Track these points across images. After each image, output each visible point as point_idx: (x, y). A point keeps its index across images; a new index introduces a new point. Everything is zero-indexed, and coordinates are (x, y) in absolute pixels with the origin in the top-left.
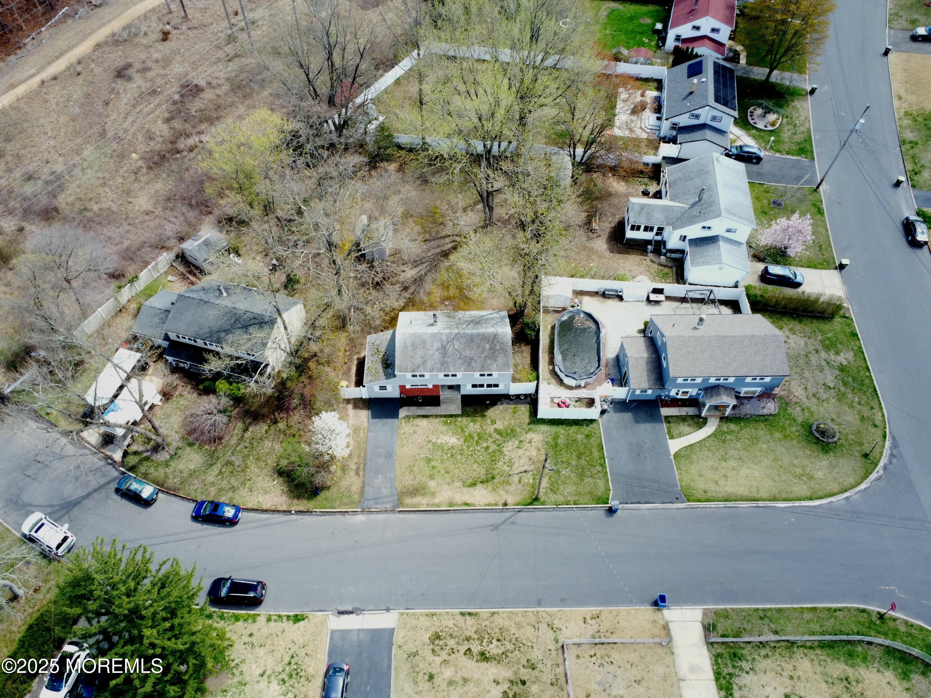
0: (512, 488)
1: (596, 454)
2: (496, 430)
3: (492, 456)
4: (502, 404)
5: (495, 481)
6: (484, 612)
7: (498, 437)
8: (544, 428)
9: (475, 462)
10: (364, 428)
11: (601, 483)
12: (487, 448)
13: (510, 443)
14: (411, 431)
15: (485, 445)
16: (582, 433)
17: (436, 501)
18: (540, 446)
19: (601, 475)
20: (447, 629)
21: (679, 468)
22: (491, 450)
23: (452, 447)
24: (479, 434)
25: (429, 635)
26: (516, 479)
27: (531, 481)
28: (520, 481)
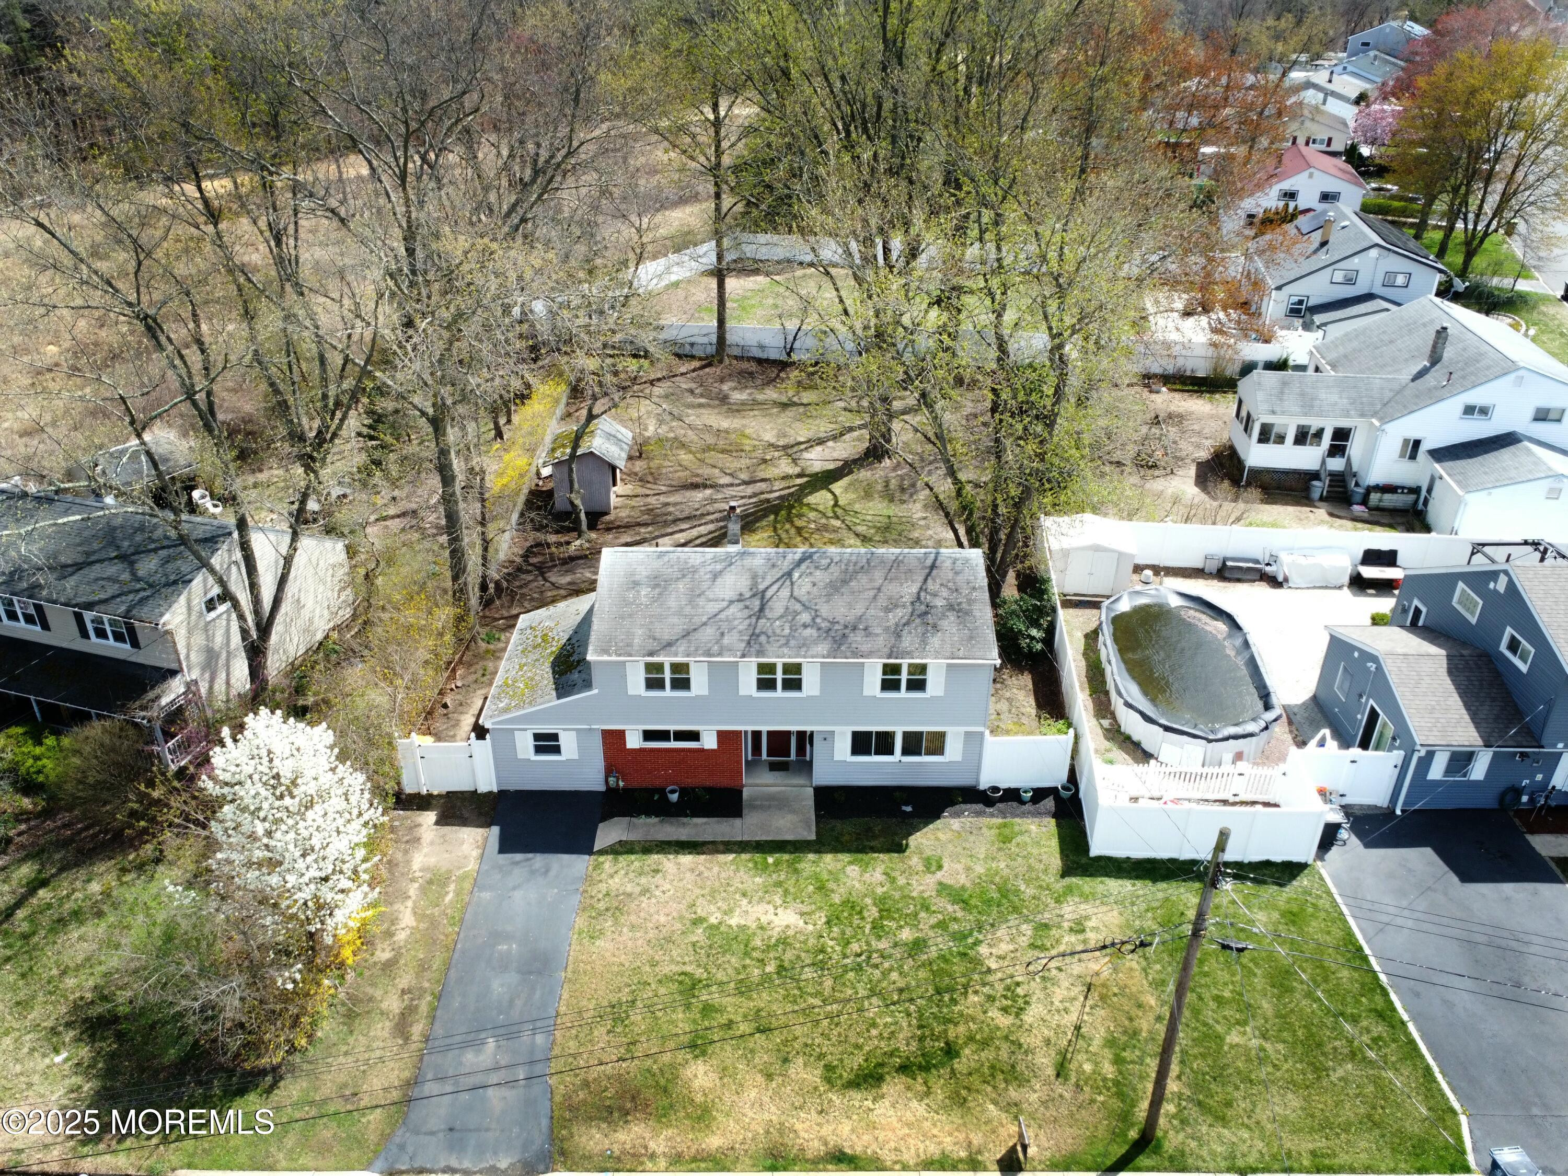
0: (1029, 1095)
1: (1345, 976)
2: (943, 888)
3: (939, 974)
4: (958, 815)
5: (960, 1065)
7: (954, 909)
9: (873, 993)
10: (464, 879)
11: (1404, 1084)
12: (918, 945)
13: (1003, 933)
14: (634, 889)
15: (906, 935)
16: (1269, 906)
19: (1393, 1051)
22: (933, 952)
23: (784, 942)
26: (1045, 1061)
27: (1109, 1070)
28: (1061, 1071)
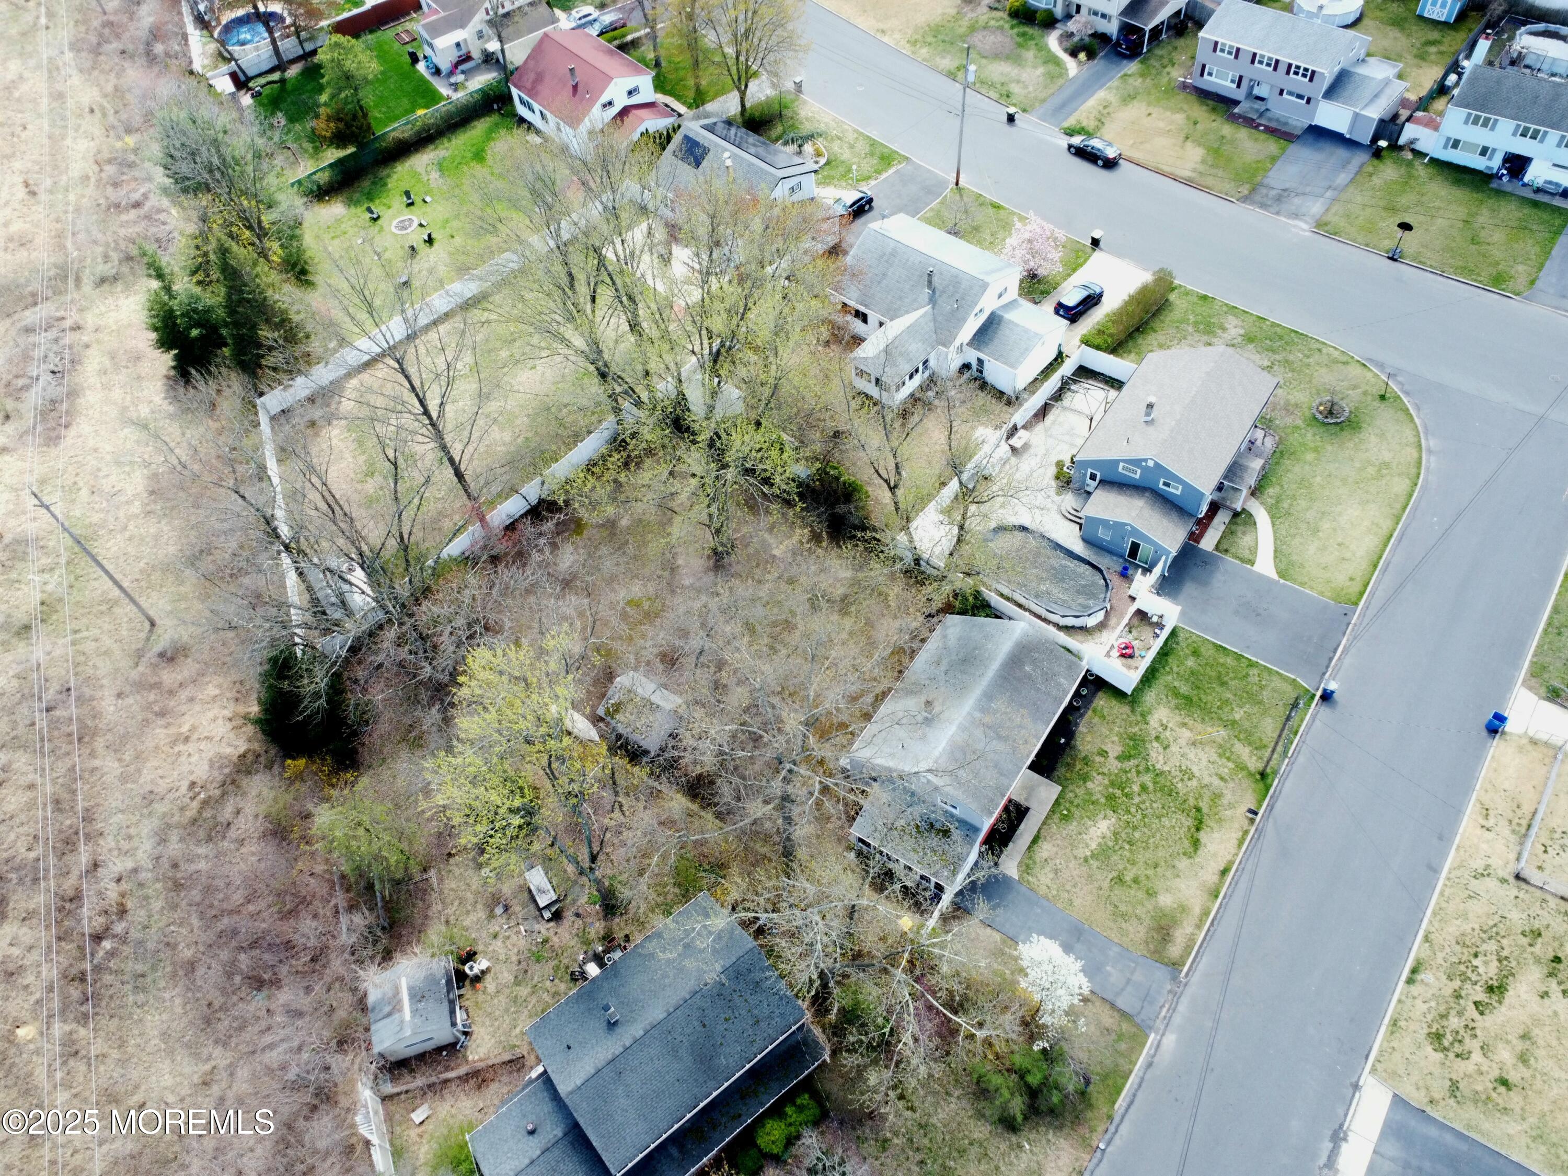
0: (1228, 797)
1: (1229, 661)
2: (1117, 758)
3: (1161, 790)
4: (1077, 725)
5: (1205, 810)
6: (1417, 949)
7: (1133, 762)
8: (1150, 697)
9: (1159, 818)
10: (1004, 942)
11: (1277, 683)
12: (1144, 788)
13: (1153, 754)
14: (1051, 875)
15: (1136, 788)
16: (1186, 657)
17: (1197, 910)
18: (1178, 718)
19: (1265, 675)
20: (1429, 1017)
21: (1302, 584)
22: (1150, 785)
23: (1115, 834)
24: (1112, 784)
25: (1429, 1049)
26: (1216, 782)
27: (1231, 765)
28: (1222, 779)
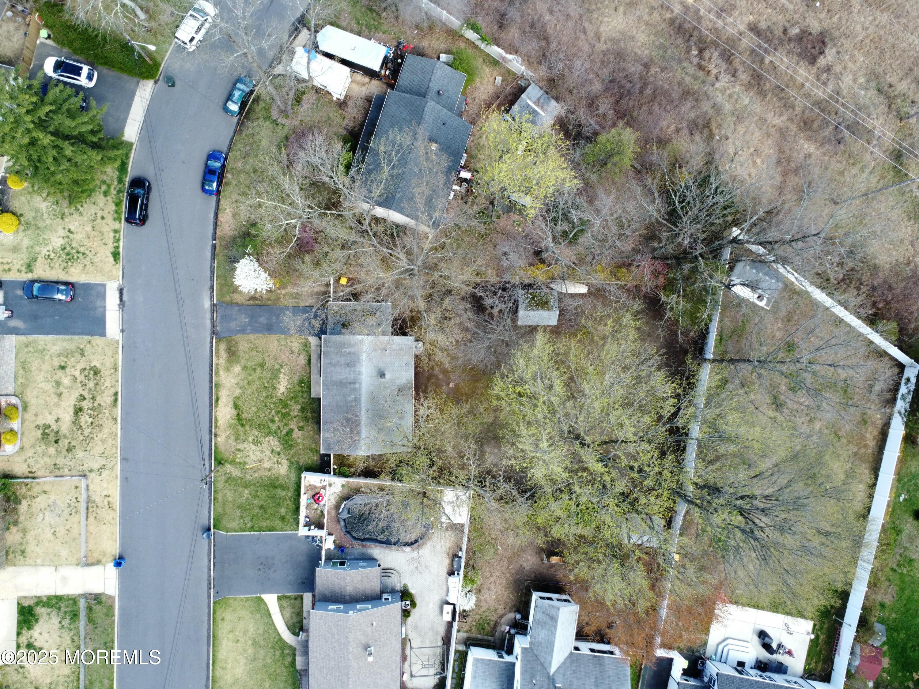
0: (232, 442)
1: (264, 524)
2: (292, 430)
3: (264, 425)
5: (239, 427)
6: (118, 412)
7: (284, 432)
8: (293, 477)
9: (258, 409)
10: (298, 303)
11: (234, 524)
12: (273, 421)
13: (277, 443)
14: (293, 349)
15: (276, 419)
16: (287, 514)
17: (221, 372)
18: (274, 472)
19: (242, 526)
20: (102, 381)
21: (247, 600)
22: (271, 425)
23: (275, 388)
24: (288, 414)
25: (98, 365)
26: (241, 446)
27: (238, 460)
28: (239, 450)
